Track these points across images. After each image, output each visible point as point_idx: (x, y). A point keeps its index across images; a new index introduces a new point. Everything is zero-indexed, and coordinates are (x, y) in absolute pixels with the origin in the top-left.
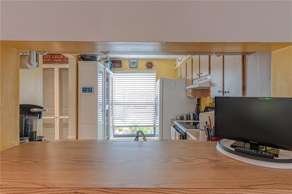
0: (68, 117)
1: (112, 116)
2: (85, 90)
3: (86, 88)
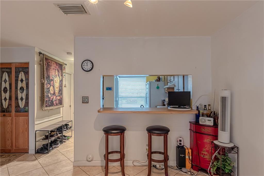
1: (119, 106)
3: (108, 88)
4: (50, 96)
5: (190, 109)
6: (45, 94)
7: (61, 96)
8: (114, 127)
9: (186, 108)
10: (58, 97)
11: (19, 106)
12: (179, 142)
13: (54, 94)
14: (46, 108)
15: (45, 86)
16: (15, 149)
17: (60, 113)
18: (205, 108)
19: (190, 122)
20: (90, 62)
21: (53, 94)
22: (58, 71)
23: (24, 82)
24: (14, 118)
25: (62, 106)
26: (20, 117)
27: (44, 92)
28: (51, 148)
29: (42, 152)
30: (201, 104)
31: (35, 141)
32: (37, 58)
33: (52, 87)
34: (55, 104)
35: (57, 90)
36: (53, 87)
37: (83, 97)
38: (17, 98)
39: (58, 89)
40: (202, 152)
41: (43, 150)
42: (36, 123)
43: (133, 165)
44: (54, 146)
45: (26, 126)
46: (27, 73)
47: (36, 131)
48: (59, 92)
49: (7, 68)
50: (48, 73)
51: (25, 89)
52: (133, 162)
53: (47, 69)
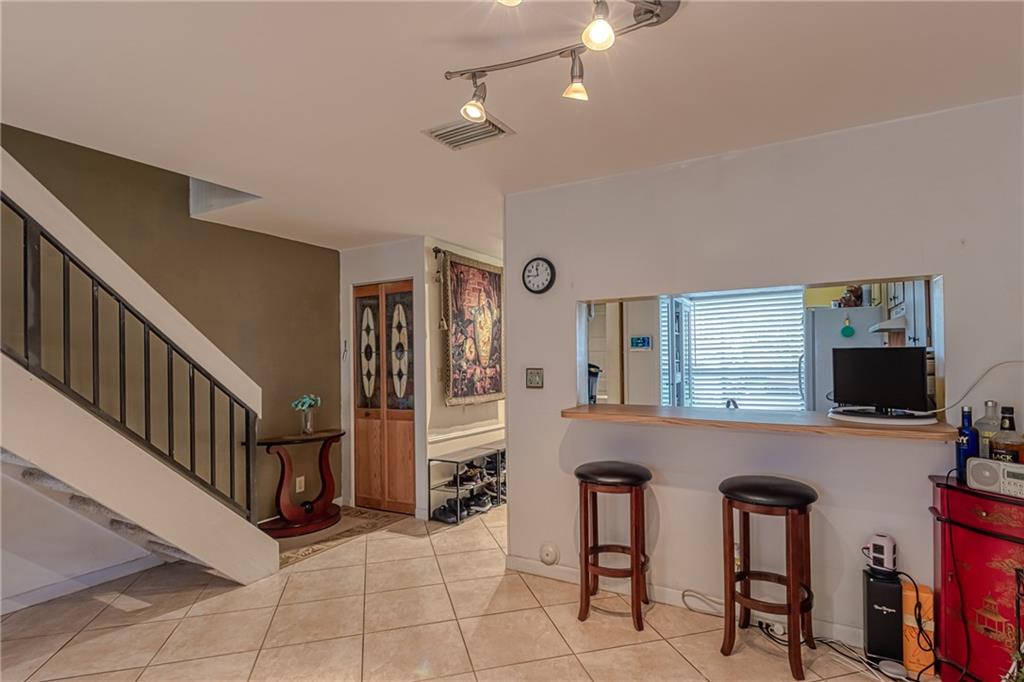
0: (606, 397)
1: (689, 401)
2: (635, 343)
3: (639, 339)
4: (465, 368)
5: (934, 421)
6: (452, 362)
7: (498, 366)
8: (607, 466)
9: (912, 417)
10: (488, 371)
11: (395, 393)
12: (872, 554)
13: (477, 360)
14: (454, 401)
15: (452, 340)
16: (389, 502)
17: (496, 417)
18: (1003, 418)
19: (930, 477)
20: (546, 265)
21: (474, 362)
22: (488, 295)
23: (404, 330)
24: (386, 421)
25: (501, 395)
26: (398, 422)
27: (448, 356)
28: (465, 513)
29: (442, 518)
30: (990, 404)
31: (427, 486)
32: (429, 265)
33: (469, 342)
34: (480, 391)
35: (485, 351)
36: (474, 340)
37: (527, 369)
38: (390, 374)
39: (489, 347)
40: (979, 611)
41: (446, 514)
42: (430, 438)
43: (684, 606)
44: (474, 508)
45: (410, 444)
46: (408, 307)
47: (430, 460)
48: (492, 354)
49: (370, 297)
50: (459, 303)
51: (406, 348)
52: (683, 596)
53: (455, 292)
